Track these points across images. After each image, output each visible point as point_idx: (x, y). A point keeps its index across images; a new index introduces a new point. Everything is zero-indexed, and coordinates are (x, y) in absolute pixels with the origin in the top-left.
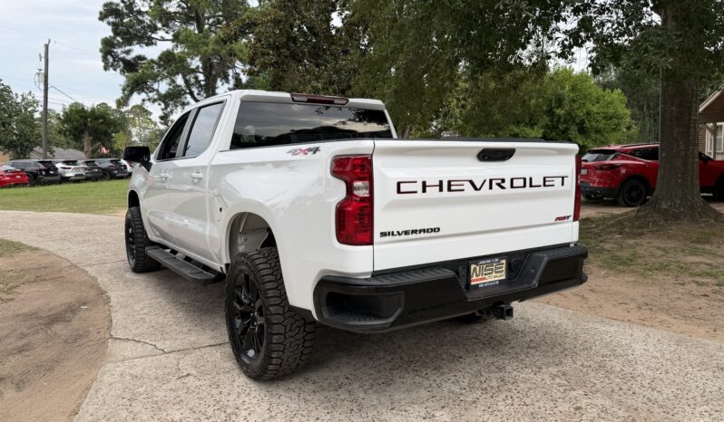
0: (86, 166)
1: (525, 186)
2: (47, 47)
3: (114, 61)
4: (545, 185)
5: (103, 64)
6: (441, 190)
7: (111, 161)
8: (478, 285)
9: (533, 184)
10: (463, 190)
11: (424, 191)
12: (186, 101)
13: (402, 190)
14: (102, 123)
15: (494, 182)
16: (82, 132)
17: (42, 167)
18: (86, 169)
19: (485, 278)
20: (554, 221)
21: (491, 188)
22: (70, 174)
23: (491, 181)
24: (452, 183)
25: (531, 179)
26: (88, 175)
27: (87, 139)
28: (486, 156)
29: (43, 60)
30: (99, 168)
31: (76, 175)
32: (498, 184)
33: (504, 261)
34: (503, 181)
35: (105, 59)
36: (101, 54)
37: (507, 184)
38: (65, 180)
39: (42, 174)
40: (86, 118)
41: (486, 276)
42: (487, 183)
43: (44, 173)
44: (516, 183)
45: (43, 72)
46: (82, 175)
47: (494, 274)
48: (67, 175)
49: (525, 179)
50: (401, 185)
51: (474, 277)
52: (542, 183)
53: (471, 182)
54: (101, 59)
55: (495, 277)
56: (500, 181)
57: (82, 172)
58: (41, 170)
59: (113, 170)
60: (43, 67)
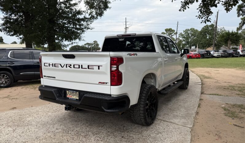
0: (223, 52)
1: (79, 68)
3: (243, 13)
4: (88, 68)
5: (237, 15)
6: (53, 66)
7: (233, 51)
9: (83, 67)
10: (58, 67)
11: (49, 66)
14: (235, 37)
15: (68, 65)
16: (228, 40)
17: (206, 52)
18: (222, 53)
19: (72, 97)
20: (98, 83)
21: (66, 67)
22: (215, 55)
23: (66, 65)
24: (55, 64)
25: (82, 66)
26: (223, 55)
27: (229, 42)
30: (228, 53)
31: (217, 55)
32: (69, 66)
33: (78, 93)
34: (71, 65)
35: (238, 13)
36: (237, 11)
37: (72, 66)
38: (213, 57)
39: (205, 55)
40: (229, 35)
41: (73, 96)
42: (65, 66)
43: (206, 54)
44: (75, 66)
45: (216, 21)
46: (220, 55)
47: (75, 96)
48: (214, 55)
49: (79, 65)
51: (68, 95)
53: (60, 65)
55: (75, 97)
56: (69, 65)
57: (220, 54)
58: (205, 54)
59: (233, 54)
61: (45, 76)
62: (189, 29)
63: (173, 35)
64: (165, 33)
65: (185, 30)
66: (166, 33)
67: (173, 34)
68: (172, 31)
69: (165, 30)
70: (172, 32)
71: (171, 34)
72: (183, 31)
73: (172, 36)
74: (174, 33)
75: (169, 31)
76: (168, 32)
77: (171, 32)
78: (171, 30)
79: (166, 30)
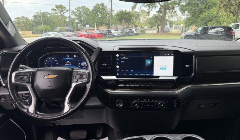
0: (121, 31)
7: (130, 30)
12: (156, 6)
14: (128, 16)
16: (122, 19)
17: (107, 32)
18: (121, 32)
22: (116, 34)
26: (122, 35)
27: (123, 21)
30: (125, 32)
31: (118, 35)
38: (114, 36)
39: (107, 34)
40: (123, 14)
43: (108, 34)
46: (119, 35)
48: (115, 35)
57: (119, 34)
58: (107, 33)
59: (129, 33)
62: (81, 7)
63: (65, 12)
64: (55, 10)
66: (57, 9)
67: (65, 11)
68: (63, 8)
69: (56, 6)
70: (63, 9)
71: (62, 11)
72: (75, 9)
73: (63, 13)
74: (65, 10)
75: (60, 7)
76: (59, 9)
77: (62, 8)
78: (62, 7)
79: (57, 6)
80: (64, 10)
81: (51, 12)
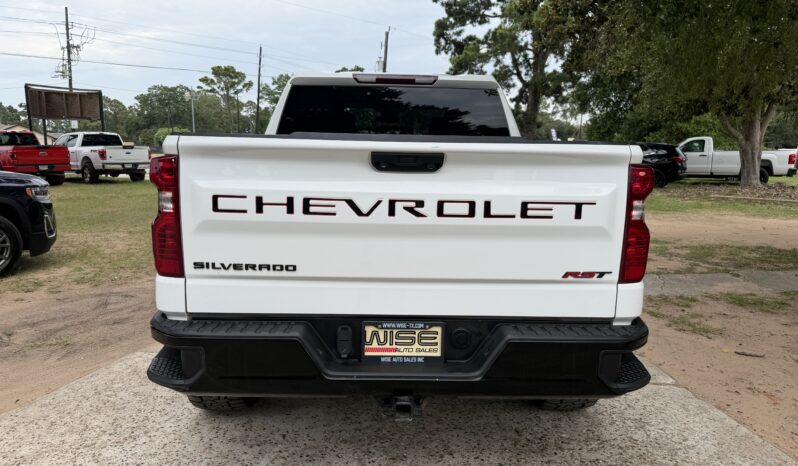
1: (472, 214)
2: (387, 34)
3: (446, 44)
4: (524, 215)
5: (435, 48)
6: (290, 210)
8: (379, 357)
9: (493, 212)
10: (334, 214)
11: (259, 210)
12: (511, 83)
13: (220, 207)
15: (399, 206)
19: (396, 350)
20: (560, 278)
21: (392, 212)
23: (392, 203)
24: (311, 202)
25: (487, 205)
28: (384, 162)
29: (384, 48)
32: (410, 210)
33: (438, 329)
34: (420, 204)
35: (437, 42)
36: (433, 38)
37: (430, 209)
41: (402, 348)
42: (384, 207)
45: (383, 59)
47: (416, 346)
49: (472, 205)
50: (219, 199)
51: (375, 345)
52: (517, 211)
53: (350, 203)
54: (433, 42)
55: (418, 350)
56: (413, 204)
60: (383, 55)
61: (198, 265)
62: (290, 75)
63: (241, 90)
64: (212, 81)
65: (277, 76)
66: (215, 80)
67: (240, 87)
68: (236, 77)
69: (213, 69)
70: (236, 81)
71: (233, 85)
72: (272, 81)
73: (236, 93)
74: (242, 84)
75: (228, 75)
76: (224, 79)
77: (232, 78)
78: (234, 72)
79: (217, 71)
80: (238, 83)
81: (199, 87)
